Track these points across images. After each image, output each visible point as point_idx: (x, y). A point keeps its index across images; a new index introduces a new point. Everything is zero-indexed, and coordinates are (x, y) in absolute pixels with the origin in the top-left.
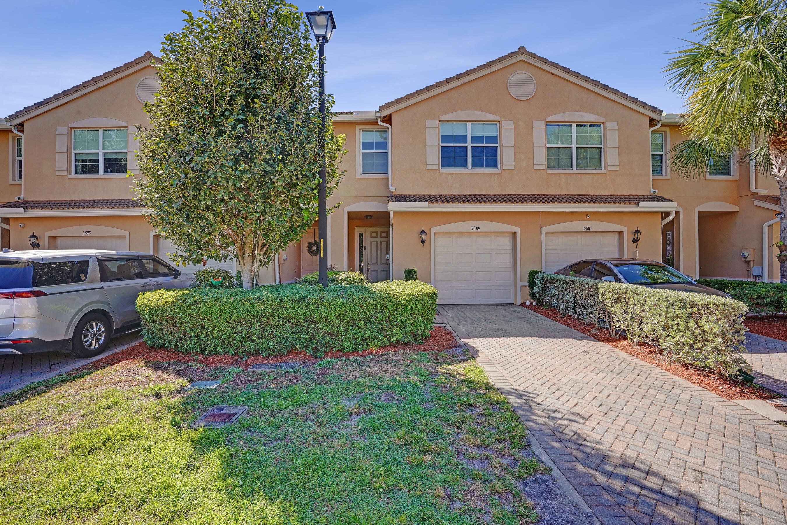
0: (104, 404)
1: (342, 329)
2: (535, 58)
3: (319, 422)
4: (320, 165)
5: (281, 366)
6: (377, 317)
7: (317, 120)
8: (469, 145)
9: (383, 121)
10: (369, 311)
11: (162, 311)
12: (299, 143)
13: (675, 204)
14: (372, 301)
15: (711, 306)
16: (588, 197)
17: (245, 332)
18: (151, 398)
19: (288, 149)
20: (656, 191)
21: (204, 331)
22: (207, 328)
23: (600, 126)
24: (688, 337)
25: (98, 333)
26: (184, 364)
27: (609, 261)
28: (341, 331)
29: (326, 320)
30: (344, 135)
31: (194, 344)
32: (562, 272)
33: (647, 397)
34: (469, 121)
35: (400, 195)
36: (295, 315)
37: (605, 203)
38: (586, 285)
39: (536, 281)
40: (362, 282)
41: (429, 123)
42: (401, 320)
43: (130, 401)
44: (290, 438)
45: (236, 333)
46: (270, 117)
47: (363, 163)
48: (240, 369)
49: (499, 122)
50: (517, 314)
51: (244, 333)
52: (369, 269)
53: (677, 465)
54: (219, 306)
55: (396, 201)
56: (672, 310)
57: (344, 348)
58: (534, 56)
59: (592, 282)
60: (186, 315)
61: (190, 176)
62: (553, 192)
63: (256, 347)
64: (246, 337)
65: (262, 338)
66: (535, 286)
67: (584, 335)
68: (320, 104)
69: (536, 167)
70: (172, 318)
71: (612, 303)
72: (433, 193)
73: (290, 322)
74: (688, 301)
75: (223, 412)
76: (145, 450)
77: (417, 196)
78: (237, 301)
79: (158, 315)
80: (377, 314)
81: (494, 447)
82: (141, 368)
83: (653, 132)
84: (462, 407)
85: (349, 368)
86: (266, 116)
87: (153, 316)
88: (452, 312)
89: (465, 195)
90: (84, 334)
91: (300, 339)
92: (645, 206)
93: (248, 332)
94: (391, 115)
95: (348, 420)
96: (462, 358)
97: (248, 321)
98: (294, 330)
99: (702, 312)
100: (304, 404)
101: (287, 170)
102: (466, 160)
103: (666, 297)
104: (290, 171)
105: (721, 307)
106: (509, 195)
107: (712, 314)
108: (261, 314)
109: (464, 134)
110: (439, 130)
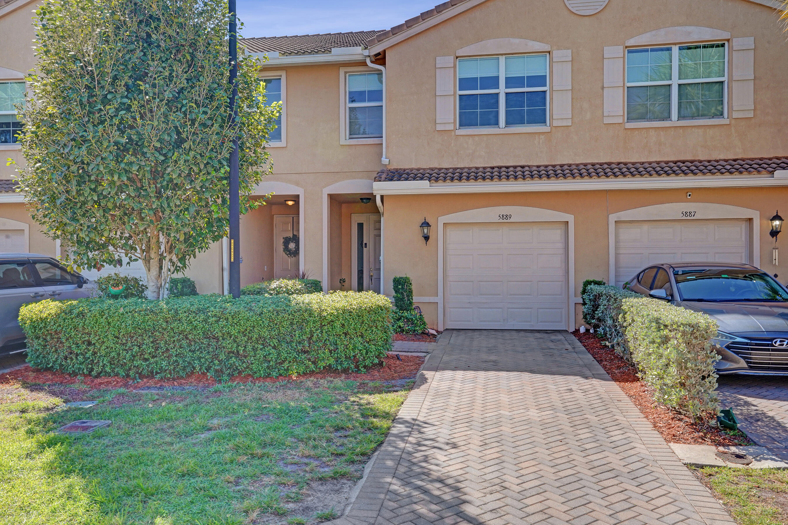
1: (249, 348)
6: (295, 336)
8: (502, 90)
9: (374, 62)
10: (283, 327)
11: (45, 324)
17: (136, 349)
18: (17, 413)
21: (91, 348)
22: (94, 344)
23: (723, 45)
26: (66, 385)
28: (249, 351)
29: (229, 337)
31: (81, 364)
34: (502, 55)
35: (397, 170)
36: (191, 330)
39: (585, 296)
41: (440, 61)
45: (125, 350)
47: (349, 122)
48: (126, 390)
49: (549, 52)
51: (134, 350)
52: (372, 276)
54: (106, 318)
55: (386, 180)
57: (255, 373)
60: (71, 329)
61: (72, 168)
62: (636, 158)
63: (149, 367)
64: (137, 356)
65: (156, 357)
66: (585, 303)
69: (606, 121)
70: (56, 333)
72: (445, 165)
73: (187, 338)
75: (85, 425)
78: (126, 312)
79: (41, 329)
80: (295, 332)
82: (17, 388)
84: (331, 429)
85: (247, 392)
87: (35, 330)
91: (199, 358)
92: (781, 177)
93: (140, 348)
94: (384, 51)
96: (396, 388)
97: (139, 336)
98: (193, 348)
100: (170, 420)
102: (497, 114)
108: (154, 328)
109: (493, 74)
110: (455, 72)
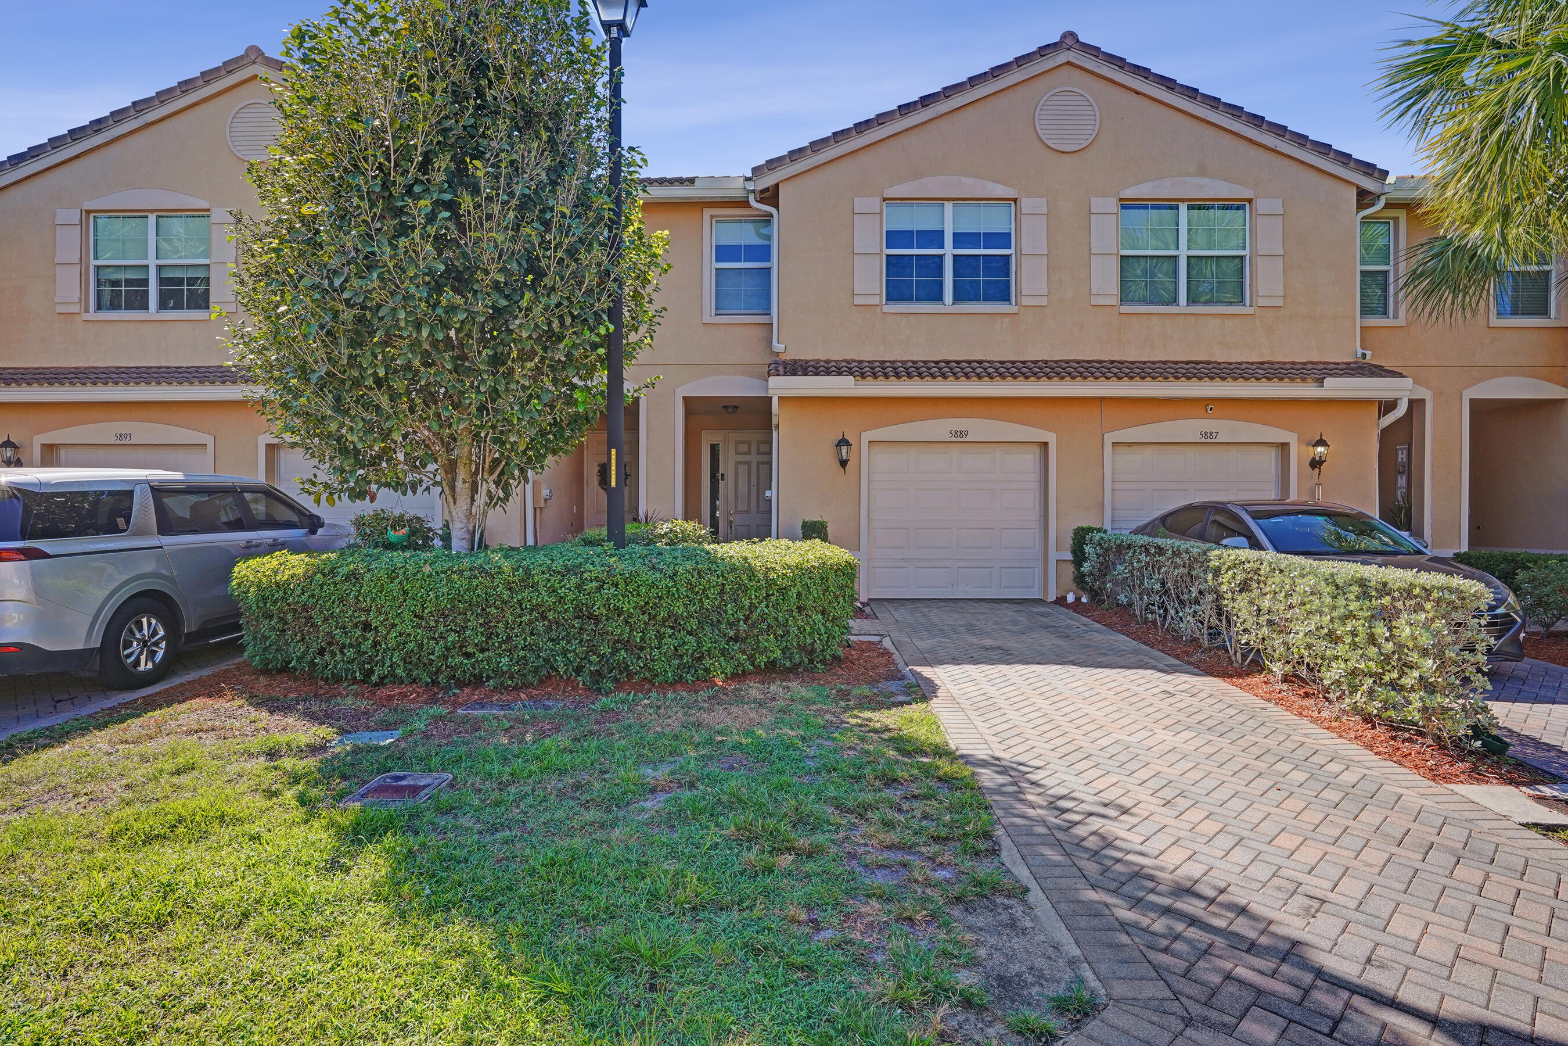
0: (169, 767)
1: (652, 634)
2: (1097, 57)
3: (588, 802)
4: (609, 297)
5: (524, 706)
6: (726, 612)
7: (603, 202)
8: (949, 251)
9: (761, 201)
10: (708, 598)
11: (285, 593)
12: (567, 251)
13: (1408, 382)
14: (715, 578)
15: (1416, 591)
16: (1210, 366)
17: (452, 637)
18: (262, 759)
19: (543, 264)
20: (1368, 353)
21: (370, 635)
22: (376, 628)
23: (1242, 207)
24: (1370, 659)
25: (153, 640)
26: (328, 700)
27: (1242, 505)
28: (650, 639)
29: (619, 616)
30: (667, 232)
31: (348, 662)
32: (1147, 531)
33: (1267, 776)
34: (948, 199)
35: (795, 362)
36: (554, 603)
37: (1247, 379)
38: (1184, 555)
39: (1087, 549)
40: (699, 540)
41: (860, 204)
42: (777, 619)
43: (219, 763)
44: (529, 826)
45: (434, 638)
46: (505, 198)
47: (717, 291)
48: (442, 710)
49: (1015, 200)
50: (1042, 619)
51: (450, 639)
52: (731, 522)
53: (1279, 889)
54: (400, 583)
55: (785, 374)
56: (1344, 603)
57: (657, 675)
58: (1094, 51)
59: (1195, 547)
60: (333, 602)
61: (343, 317)
62: (1132, 354)
63: (474, 669)
64: (454, 648)
65: (488, 650)
66: (1086, 559)
67: (1177, 662)
68: (611, 168)
69: (1095, 301)
70: (305, 608)
71: (1233, 593)
72: (868, 356)
73: (545, 618)
74: (1373, 583)
75: (403, 783)
76: (250, 840)
77: (833, 364)
78: (437, 573)
79: (275, 602)
80: (726, 606)
81: (924, 850)
82: (241, 707)
83: (1366, 222)
84: (877, 784)
85: (662, 711)
86: (498, 195)
87: (265, 604)
88: (902, 614)
89: (937, 363)
90: (125, 640)
91: (565, 652)
92: (1336, 387)
93: (459, 637)
94: (777, 186)
95: (646, 800)
96: (901, 698)
97: (460, 614)
98: (554, 635)
99: (1399, 605)
100: (563, 772)
101: (541, 306)
102: (941, 285)
103: (1332, 575)
104: (546, 308)
105: (1435, 595)
106: (1035, 362)
107: (1419, 608)
108: (487, 600)
109: (937, 228)
110: (881, 219)
